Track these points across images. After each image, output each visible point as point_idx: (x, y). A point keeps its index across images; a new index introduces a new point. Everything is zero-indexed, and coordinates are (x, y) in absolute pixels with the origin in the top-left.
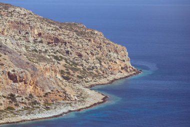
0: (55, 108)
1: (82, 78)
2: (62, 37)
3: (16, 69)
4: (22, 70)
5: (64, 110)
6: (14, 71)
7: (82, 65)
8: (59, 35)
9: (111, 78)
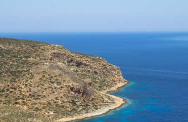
0: (100, 108)
1: (101, 87)
2: (84, 62)
3: (74, 84)
4: (78, 84)
5: (106, 109)
6: (73, 85)
7: (99, 79)
8: (83, 60)
9: (116, 87)
